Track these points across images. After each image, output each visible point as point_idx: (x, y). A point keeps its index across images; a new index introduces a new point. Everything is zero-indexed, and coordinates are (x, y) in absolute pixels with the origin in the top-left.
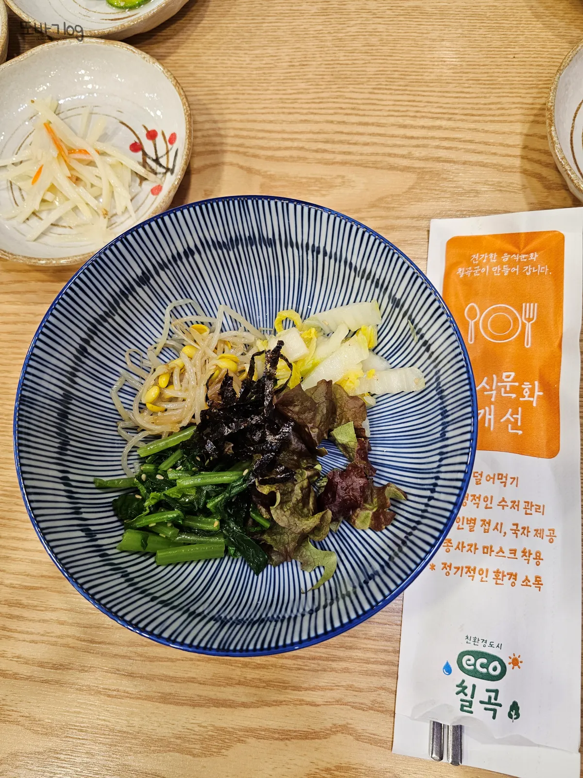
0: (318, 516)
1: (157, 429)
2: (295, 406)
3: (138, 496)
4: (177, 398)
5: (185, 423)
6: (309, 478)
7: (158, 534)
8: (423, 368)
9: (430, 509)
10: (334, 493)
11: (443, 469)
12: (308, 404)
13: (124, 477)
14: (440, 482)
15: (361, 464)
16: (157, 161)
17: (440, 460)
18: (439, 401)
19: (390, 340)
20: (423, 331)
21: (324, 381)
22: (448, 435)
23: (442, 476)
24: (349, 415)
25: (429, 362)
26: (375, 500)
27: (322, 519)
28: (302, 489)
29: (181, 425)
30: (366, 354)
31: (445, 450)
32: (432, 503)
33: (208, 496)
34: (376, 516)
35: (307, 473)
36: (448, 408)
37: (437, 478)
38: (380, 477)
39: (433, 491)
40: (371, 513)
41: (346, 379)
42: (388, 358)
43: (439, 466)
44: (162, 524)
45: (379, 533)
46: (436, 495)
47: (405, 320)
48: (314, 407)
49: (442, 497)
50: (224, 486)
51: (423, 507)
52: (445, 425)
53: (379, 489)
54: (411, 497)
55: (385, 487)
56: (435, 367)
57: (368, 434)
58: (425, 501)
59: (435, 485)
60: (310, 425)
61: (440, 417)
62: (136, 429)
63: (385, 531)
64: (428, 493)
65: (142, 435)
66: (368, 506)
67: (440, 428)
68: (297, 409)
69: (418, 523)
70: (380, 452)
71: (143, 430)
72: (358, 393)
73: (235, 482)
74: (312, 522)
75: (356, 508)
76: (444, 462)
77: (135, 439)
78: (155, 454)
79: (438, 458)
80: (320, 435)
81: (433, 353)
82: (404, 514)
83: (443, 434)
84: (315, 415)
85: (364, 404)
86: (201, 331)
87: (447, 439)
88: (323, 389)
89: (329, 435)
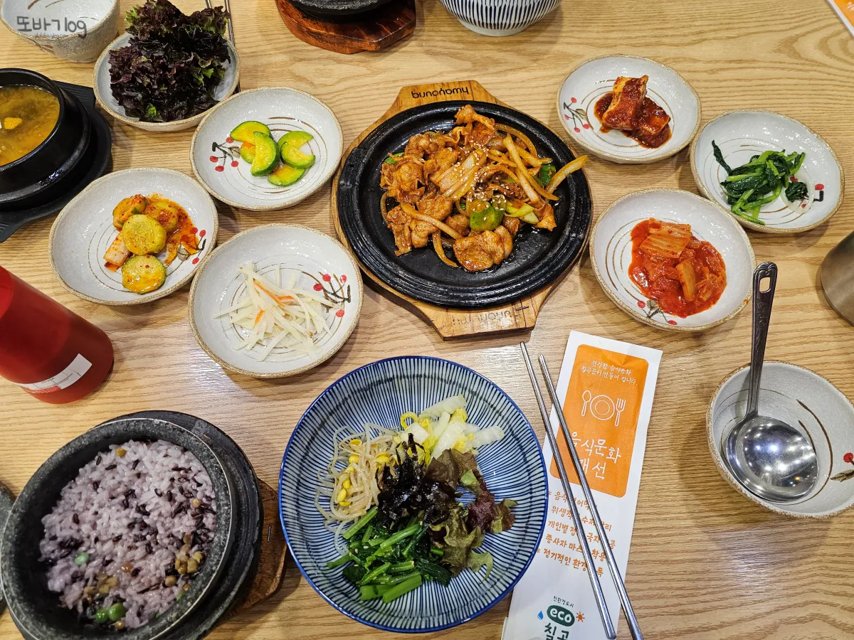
0: (473, 532)
1: (350, 518)
2: (436, 471)
3: (356, 565)
4: (357, 493)
5: (368, 507)
6: (458, 512)
7: (379, 584)
8: (500, 425)
9: (533, 503)
10: (476, 517)
11: (532, 479)
12: (442, 468)
13: (340, 557)
14: (533, 487)
15: (485, 494)
16: (334, 294)
17: (529, 474)
18: (516, 442)
19: (475, 413)
20: (495, 406)
21: (446, 450)
22: (528, 459)
23: (533, 483)
24: (467, 465)
25: (503, 421)
26: (500, 512)
27: (476, 534)
28: (457, 520)
29: (366, 509)
30: (464, 425)
31: (529, 468)
32: (533, 499)
33: (402, 548)
34: (504, 522)
35: (456, 510)
36: (523, 445)
37: (531, 485)
38: (498, 497)
39: (531, 493)
40: (500, 520)
41: (457, 445)
42: (477, 424)
43: (529, 478)
44: (381, 575)
45: (510, 531)
46: (533, 495)
47: (482, 401)
48: (446, 468)
49: (537, 494)
50: (409, 538)
51: (529, 504)
52: (524, 454)
53: (499, 505)
54: (519, 502)
55: (502, 502)
56: (508, 423)
57: (481, 474)
58: (529, 500)
59: (531, 489)
60: (448, 481)
61: (520, 450)
62: (336, 523)
63: (512, 528)
64: (529, 495)
65: (341, 526)
66: (497, 517)
67: (522, 457)
68: (437, 473)
69: (530, 513)
70: (492, 483)
71: (341, 521)
72: (467, 450)
73: (416, 532)
74: (470, 538)
75: (491, 521)
76: (531, 475)
77: (338, 530)
78: (355, 535)
79: (527, 474)
80: (455, 484)
81: (504, 416)
82: (519, 513)
83: (525, 459)
84: (448, 473)
85: (473, 456)
86: (357, 444)
87: (528, 462)
88: (447, 455)
89: (460, 483)
